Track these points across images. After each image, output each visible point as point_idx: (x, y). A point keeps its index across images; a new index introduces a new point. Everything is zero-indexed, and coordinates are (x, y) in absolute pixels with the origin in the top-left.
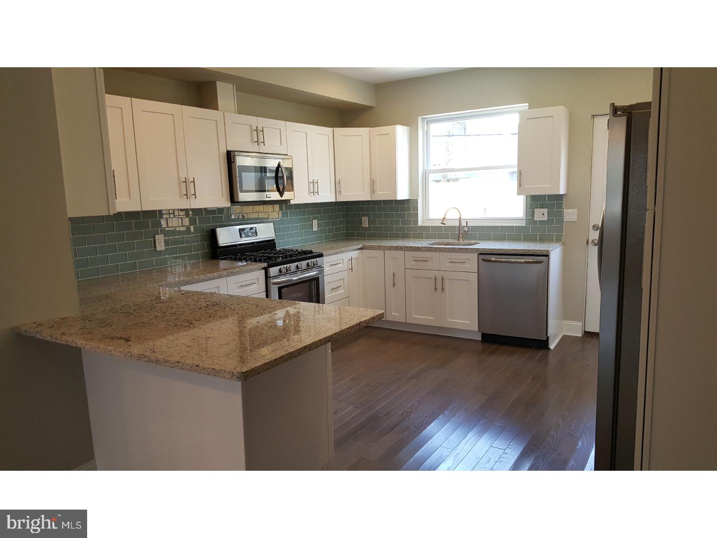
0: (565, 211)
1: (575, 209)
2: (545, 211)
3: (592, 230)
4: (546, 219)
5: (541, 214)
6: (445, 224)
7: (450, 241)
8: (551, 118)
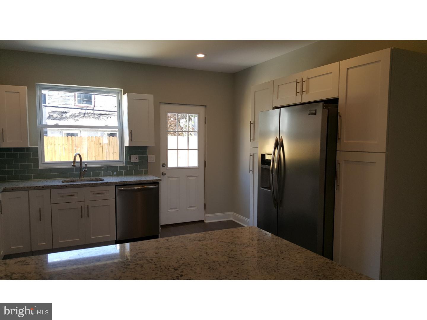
0: (149, 156)
1: (154, 155)
2: (138, 156)
3: (162, 166)
4: (138, 161)
5: (134, 159)
6: (76, 166)
7: (69, 179)
8: (147, 101)
